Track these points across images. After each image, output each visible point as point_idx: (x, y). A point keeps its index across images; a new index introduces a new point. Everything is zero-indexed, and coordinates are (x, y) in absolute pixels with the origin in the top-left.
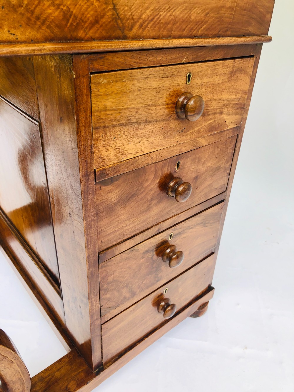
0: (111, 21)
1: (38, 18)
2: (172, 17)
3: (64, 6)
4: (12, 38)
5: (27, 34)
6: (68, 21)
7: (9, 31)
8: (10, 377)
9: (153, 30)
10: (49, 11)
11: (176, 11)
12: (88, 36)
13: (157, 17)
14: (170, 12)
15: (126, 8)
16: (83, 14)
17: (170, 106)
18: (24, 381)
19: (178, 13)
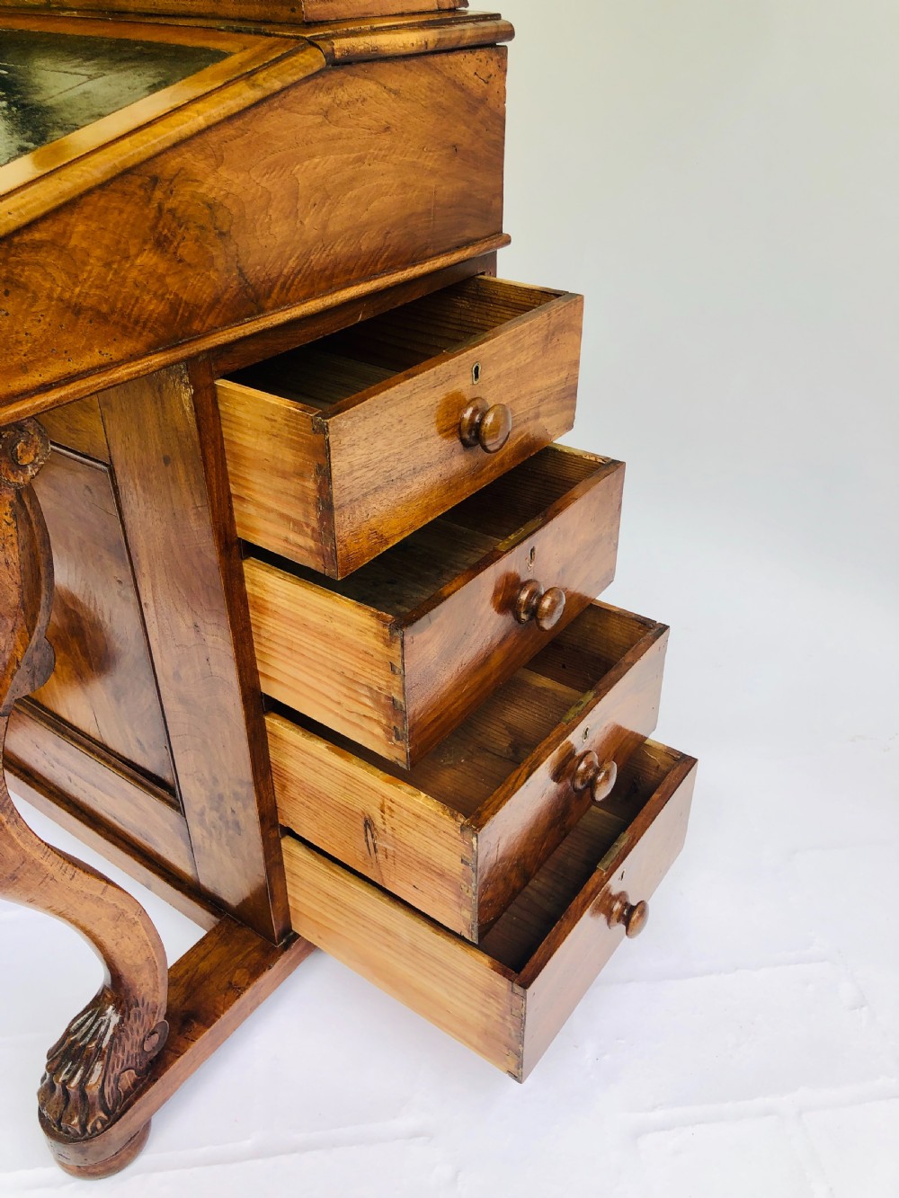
0: (237, 294)
1: (137, 322)
2: (330, 258)
3: (170, 295)
4: (105, 359)
5: (124, 348)
6: (177, 314)
7: (100, 352)
8: (131, 957)
9: (303, 285)
10: (151, 307)
11: (335, 247)
12: (207, 325)
13: (306, 265)
14: (327, 252)
15: (258, 268)
16: (197, 296)
17: (451, 431)
18: (157, 964)
19: (339, 248)
